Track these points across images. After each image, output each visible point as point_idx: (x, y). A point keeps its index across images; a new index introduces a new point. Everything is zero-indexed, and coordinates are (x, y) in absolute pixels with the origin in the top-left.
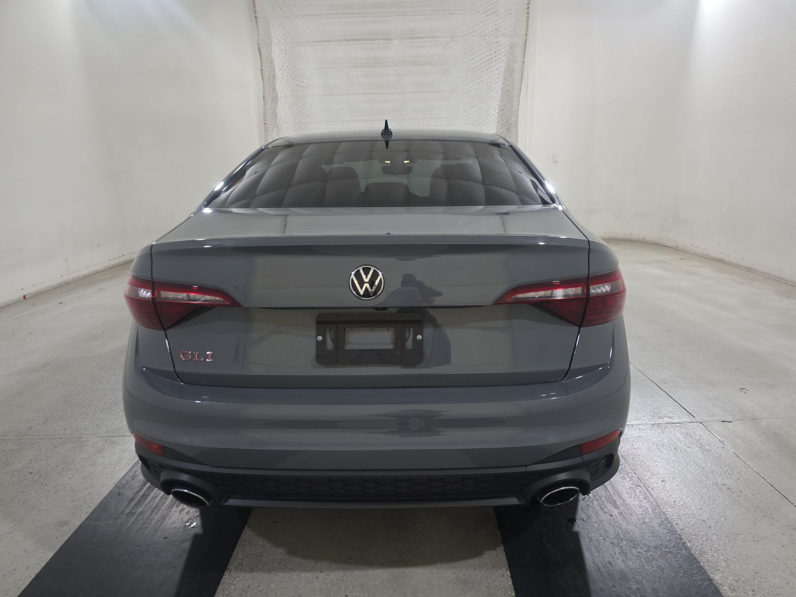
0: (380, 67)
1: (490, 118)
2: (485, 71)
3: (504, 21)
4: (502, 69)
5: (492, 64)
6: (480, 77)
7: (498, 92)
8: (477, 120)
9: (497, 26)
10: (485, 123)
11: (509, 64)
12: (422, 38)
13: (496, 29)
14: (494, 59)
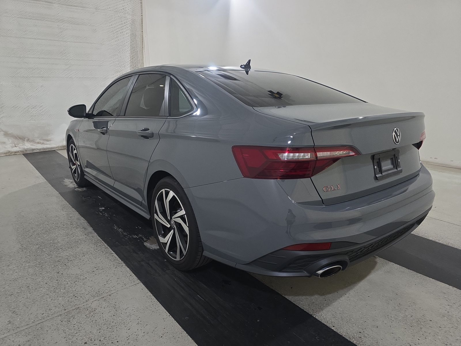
0: (46, 21)
1: (126, 63)
2: (120, 34)
3: (128, 5)
4: (129, 34)
5: (124, 30)
6: (117, 37)
7: (128, 48)
8: (119, 64)
9: (124, 7)
10: (123, 65)
11: (133, 31)
12: (74, 6)
13: (123, 9)
14: (124, 27)
